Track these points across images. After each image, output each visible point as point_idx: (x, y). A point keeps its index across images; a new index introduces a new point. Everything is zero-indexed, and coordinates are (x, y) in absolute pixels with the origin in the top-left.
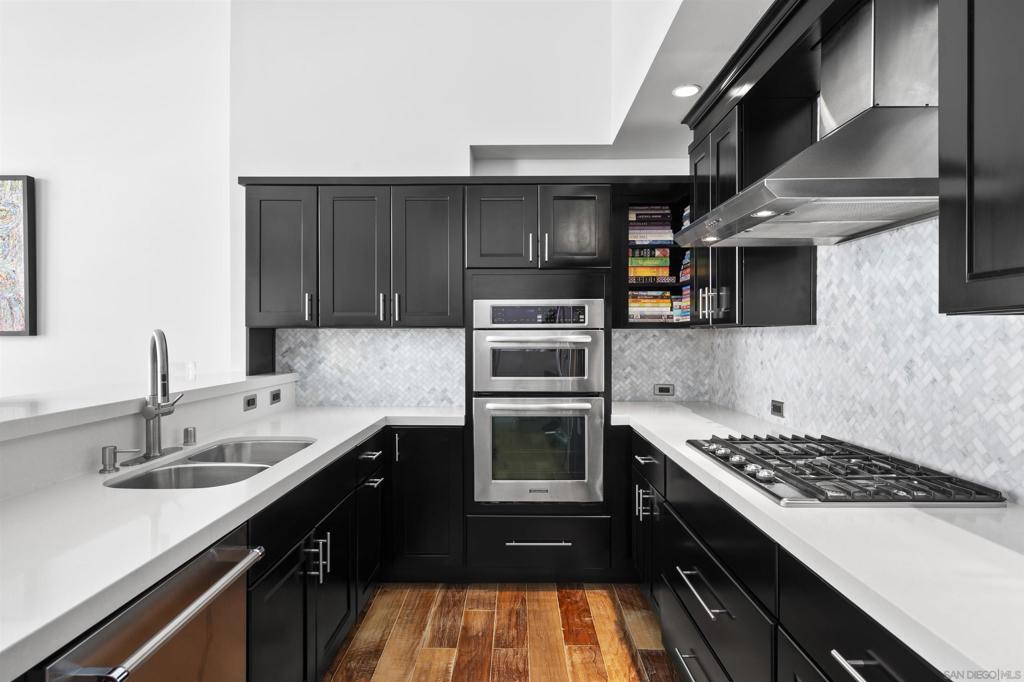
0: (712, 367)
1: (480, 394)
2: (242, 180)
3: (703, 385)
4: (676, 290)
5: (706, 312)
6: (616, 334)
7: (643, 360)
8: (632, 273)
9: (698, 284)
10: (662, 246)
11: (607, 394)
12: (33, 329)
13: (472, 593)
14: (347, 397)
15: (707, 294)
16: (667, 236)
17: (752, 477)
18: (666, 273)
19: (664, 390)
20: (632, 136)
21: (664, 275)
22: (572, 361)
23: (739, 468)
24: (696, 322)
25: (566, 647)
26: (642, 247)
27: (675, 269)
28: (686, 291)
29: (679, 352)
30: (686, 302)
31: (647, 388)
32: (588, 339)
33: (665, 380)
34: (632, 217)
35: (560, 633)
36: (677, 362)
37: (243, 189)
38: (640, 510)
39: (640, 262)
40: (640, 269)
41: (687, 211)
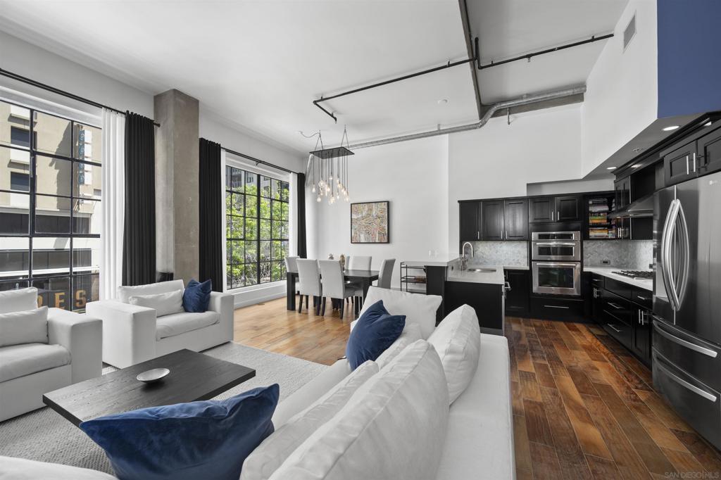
0: (628, 255)
1: (534, 261)
2: (459, 202)
3: (623, 260)
4: (609, 227)
5: (620, 235)
6: (585, 243)
7: (596, 252)
8: (590, 222)
9: (618, 225)
10: (603, 212)
11: (582, 262)
12: (388, 242)
13: (531, 320)
14: (485, 261)
15: (620, 230)
16: (606, 208)
17: (630, 276)
18: (606, 221)
19: (605, 262)
20: (591, 177)
21: (604, 222)
22: (567, 251)
23: (627, 275)
24: (617, 238)
25: (570, 331)
26: (594, 213)
27: (609, 220)
28: (614, 227)
29: (612, 249)
30: (614, 231)
31: (598, 260)
32: (574, 244)
33: (606, 259)
34: (591, 202)
35: (567, 329)
36: (612, 252)
37: (458, 204)
38: (596, 295)
39: (594, 218)
40: (593, 220)
41: (614, 201)
